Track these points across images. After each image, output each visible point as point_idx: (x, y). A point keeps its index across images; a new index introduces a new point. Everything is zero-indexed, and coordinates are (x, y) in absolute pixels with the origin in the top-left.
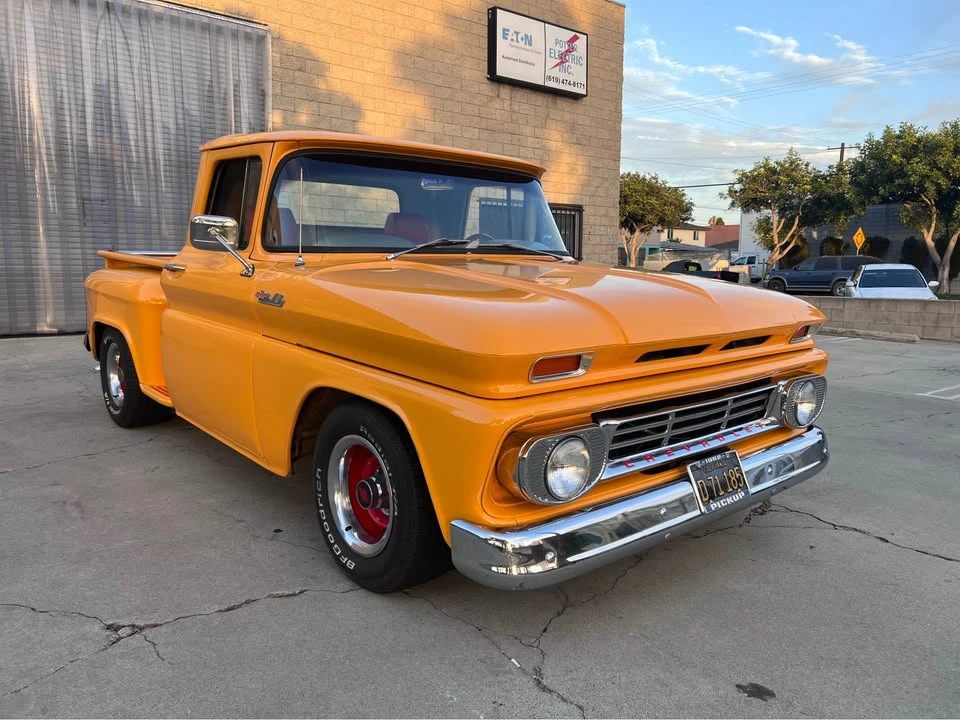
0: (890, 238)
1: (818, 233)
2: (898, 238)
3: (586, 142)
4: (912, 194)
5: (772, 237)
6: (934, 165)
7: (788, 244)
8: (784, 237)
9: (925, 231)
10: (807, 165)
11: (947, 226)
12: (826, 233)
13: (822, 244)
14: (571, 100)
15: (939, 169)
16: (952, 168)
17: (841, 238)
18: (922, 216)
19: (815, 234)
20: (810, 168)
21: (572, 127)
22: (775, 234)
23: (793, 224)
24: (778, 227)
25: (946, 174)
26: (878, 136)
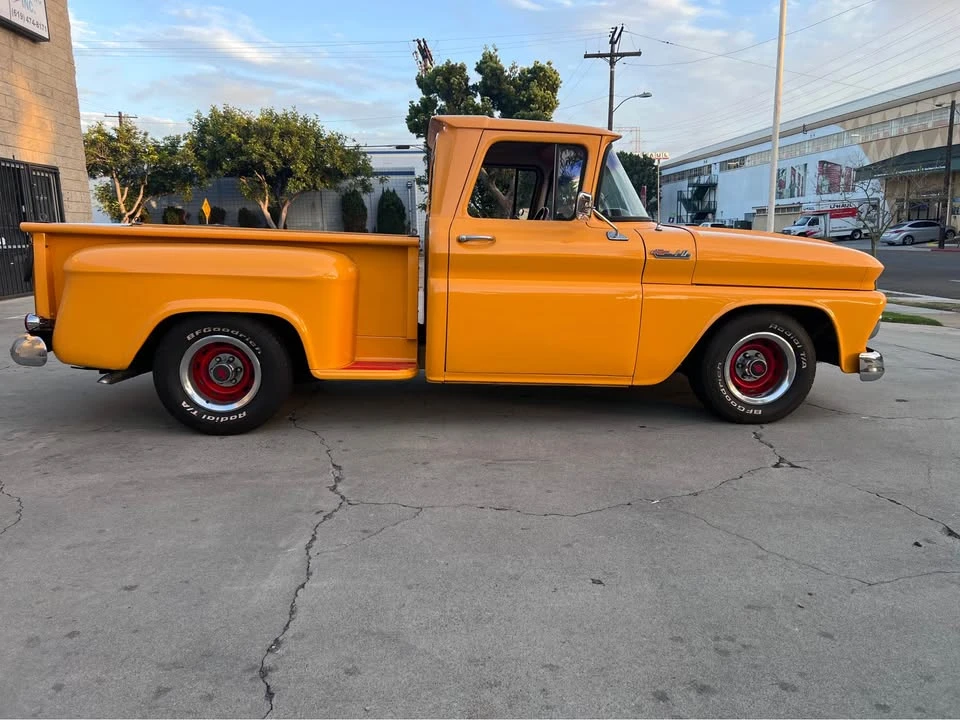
0: (225, 208)
1: (157, 202)
2: (233, 208)
3: (48, 94)
4: (246, 169)
5: (119, 206)
6: (268, 146)
7: (135, 213)
8: (132, 208)
9: (261, 203)
10: (146, 134)
11: (277, 199)
12: (165, 203)
13: (165, 213)
14: (28, 41)
15: (273, 150)
16: (283, 150)
17: (180, 207)
18: (256, 191)
19: (154, 204)
20: (149, 137)
21: (35, 74)
22: (121, 201)
23: (139, 194)
24: (122, 195)
25: (278, 155)
26: (206, 115)
